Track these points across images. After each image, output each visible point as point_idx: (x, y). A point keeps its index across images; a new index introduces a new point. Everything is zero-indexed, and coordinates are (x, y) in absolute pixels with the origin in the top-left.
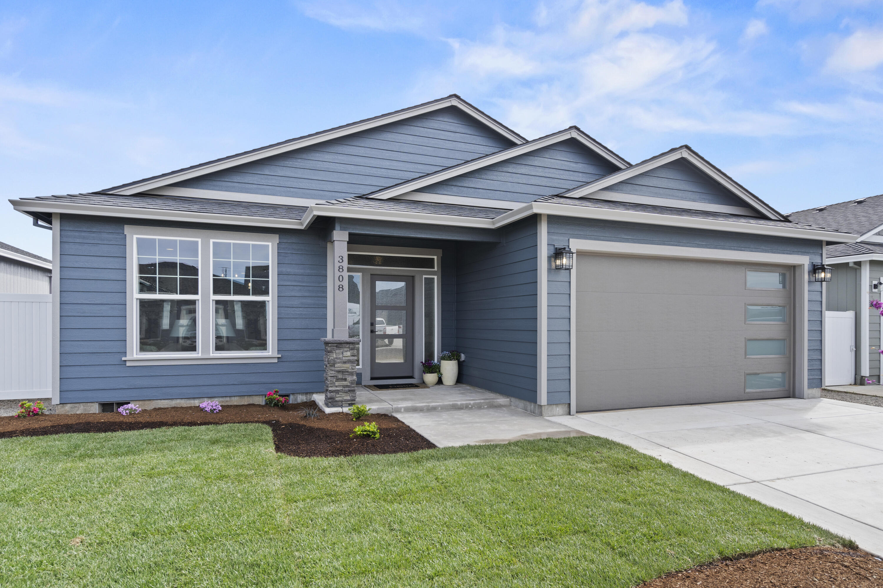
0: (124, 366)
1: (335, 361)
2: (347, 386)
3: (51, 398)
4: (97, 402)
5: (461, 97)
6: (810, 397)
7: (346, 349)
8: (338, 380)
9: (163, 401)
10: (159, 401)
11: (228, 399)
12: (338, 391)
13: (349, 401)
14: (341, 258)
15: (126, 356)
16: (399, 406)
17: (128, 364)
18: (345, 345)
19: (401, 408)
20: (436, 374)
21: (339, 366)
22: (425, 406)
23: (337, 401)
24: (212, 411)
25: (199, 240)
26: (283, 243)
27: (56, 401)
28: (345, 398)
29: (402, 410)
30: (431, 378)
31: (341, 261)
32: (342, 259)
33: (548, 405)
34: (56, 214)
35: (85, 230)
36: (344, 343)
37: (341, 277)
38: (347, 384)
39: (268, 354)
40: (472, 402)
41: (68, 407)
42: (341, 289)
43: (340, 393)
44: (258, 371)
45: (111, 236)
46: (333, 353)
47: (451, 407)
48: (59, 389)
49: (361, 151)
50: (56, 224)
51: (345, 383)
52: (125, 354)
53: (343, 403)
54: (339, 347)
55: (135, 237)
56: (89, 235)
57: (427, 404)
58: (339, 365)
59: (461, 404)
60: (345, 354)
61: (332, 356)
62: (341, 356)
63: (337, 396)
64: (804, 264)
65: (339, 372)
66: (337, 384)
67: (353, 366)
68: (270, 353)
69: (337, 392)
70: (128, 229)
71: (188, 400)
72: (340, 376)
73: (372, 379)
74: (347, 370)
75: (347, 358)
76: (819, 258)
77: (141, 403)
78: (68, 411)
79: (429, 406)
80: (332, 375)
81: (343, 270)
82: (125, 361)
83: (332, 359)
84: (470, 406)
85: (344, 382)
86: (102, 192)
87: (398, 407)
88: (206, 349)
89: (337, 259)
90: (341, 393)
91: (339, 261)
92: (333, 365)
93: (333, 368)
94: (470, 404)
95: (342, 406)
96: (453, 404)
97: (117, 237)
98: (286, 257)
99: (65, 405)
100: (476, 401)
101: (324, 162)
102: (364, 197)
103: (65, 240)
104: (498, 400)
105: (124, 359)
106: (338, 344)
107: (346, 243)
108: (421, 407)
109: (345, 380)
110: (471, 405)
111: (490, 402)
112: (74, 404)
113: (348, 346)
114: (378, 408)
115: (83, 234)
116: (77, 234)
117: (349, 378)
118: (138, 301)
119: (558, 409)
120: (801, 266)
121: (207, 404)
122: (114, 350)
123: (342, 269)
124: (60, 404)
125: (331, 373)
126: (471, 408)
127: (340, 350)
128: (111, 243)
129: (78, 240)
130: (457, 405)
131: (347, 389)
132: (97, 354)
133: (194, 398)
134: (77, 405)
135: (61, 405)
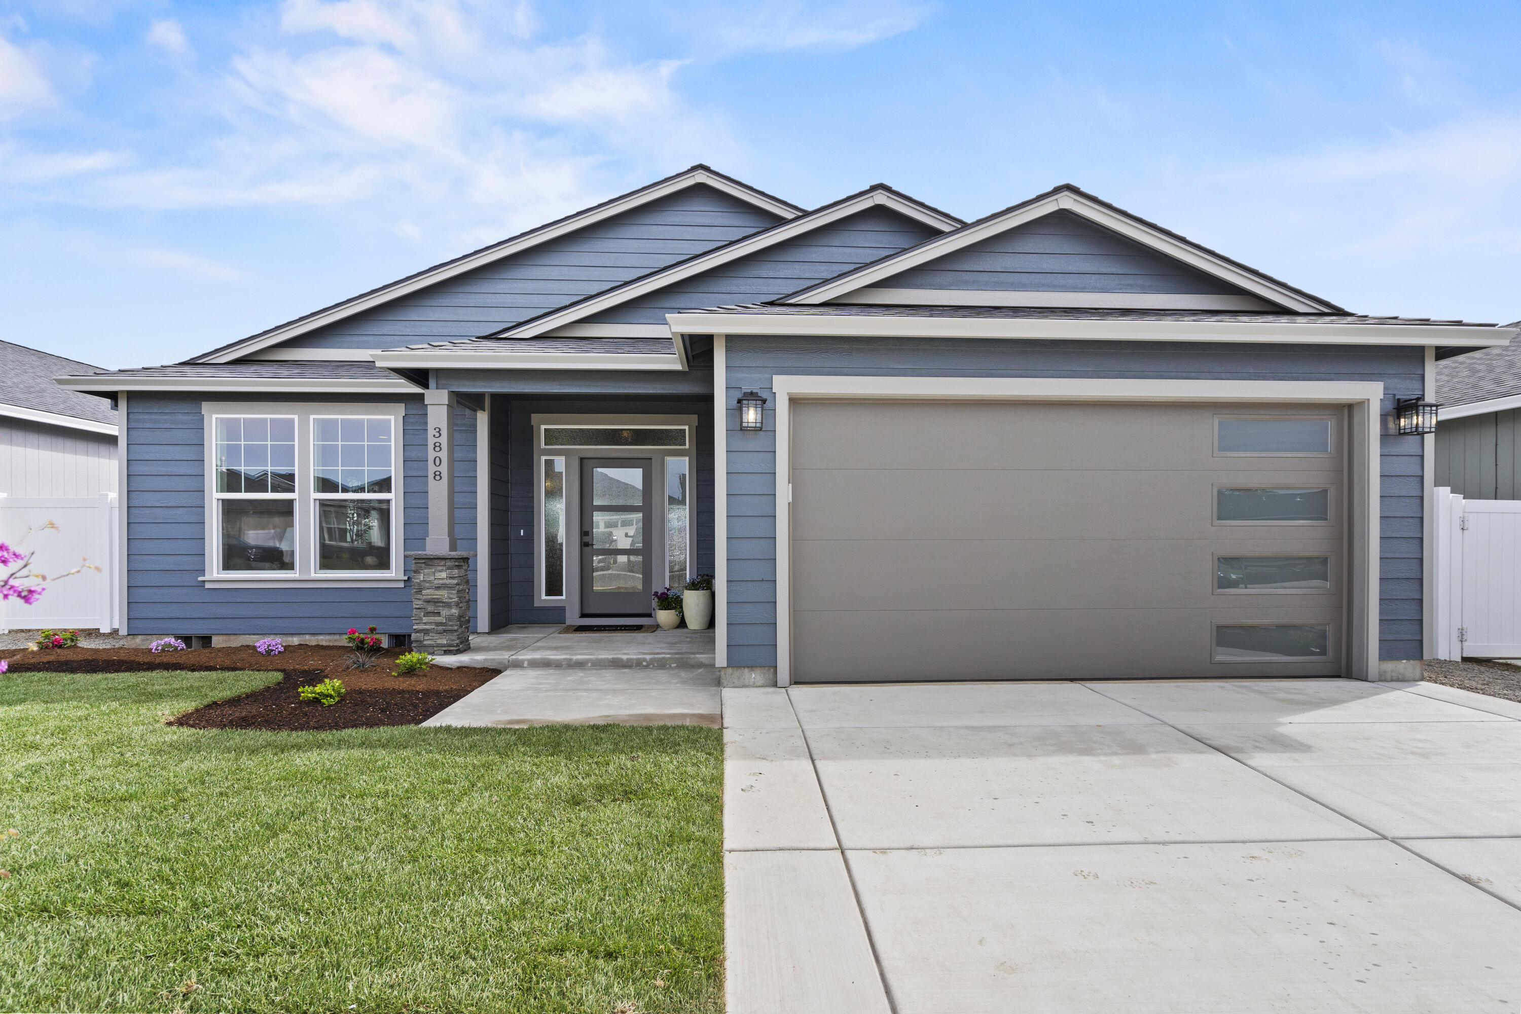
0: (202, 588)
1: (421, 586)
2: (441, 624)
3: (118, 629)
4: (172, 634)
5: (712, 168)
6: (1389, 677)
7: (440, 568)
8: (427, 614)
9: (253, 636)
10: (248, 636)
11: (337, 637)
12: (428, 630)
13: (444, 646)
14: (437, 430)
15: (204, 576)
16: (520, 657)
17: (207, 586)
18: (438, 561)
19: (523, 661)
20: (673, 611)
21: (428, 593)
22: (564, 659)
23: (425, 646)
24: (269, 652)
25: (296, 417)
26: (412, 416)
27: (124, 632)
28: (439, 642)
29: (526, 664)
30: (665, 617)
31: (437, 435)
32: (439, 432)
33: (728, 666)
34: (122, 392)
35: (156, 411)
36: (434, 559)
37: (437, 459)
38: (440, 621)
39: (390, 575)
40: (648, 657)
41: (139, 639)
42: (437, 478)
43: (431, 634)
44: (377, 599)
45: (186, 418)
46: (419, 573)
47: (611, 664)
48: (126, 615)
49: (553, 273)
50: (123, 404)
51: (438, 619)
52: (202, 572)
53: (435, 649)
54: (428, 565)
55: (214, 416)
56: (161, 417)
57: (568, 657)
58: (428, 591)
59: (627, 659)
60: (438, 575)
61: (417, 579)
62: (432, 578)
63: (426, 638)
64: (1368, 400)
65: (428, 601)
66: (425, 619)
67: (451, 594)
68: (394, 575)
69: (426, 632)
70: (206, 407)
71: (284, 636)
72: (430, 608)
73: (583, 615)
74: (440, 600)
75: (441, 582)
76: (1417, 385)
77: (225, 637)
78: (139, 645)
79: (570, 660)
80: (418, 606)
81: (441, 449)
82: (204, 581)
83: (417, 583)
84: (644, 663)
85: (436, 618)
86: (192, 362)
87: (518, 659)
88: (305, 568)
89: (431, 432)
90: (433, 635)
91: (434, 436)
92: (419, 591)
93: (419, 596)
94: (644, 660)
95: (434, 653)
96: (613, 659)
97: (193, 418)
98: (417, 434)
99: (135, 637)
100: (656, 656)
101: (497, 295)
102: (493, 337)
103: (132, 425)
104: (697, 656)
105: (200, 579)
106: (426, 560)
107: (446, 406)
108: (558, 660)
109: (439, 614)
110: (647, 662)
111: (682, 658)
112: (146, 636)
113: (443, 563)
114: (484, 660)
115: (154, 417)
116: (147, 417)
117: (445, 612)
118: (220, 502)
119: (754, 676)
120: (1362, 404)
121: (262, 643)
122: (191, 567)
123: (439, 446)
124: (129, 635)
125: (417, 604)
126: (647, 666)
127: (430, 569)
128: (186, 426)
129: (148, 426)
130: (620, 660)
131: (441, 628)
132: (170, 572)
133: (292, 634)
134: (150, 637)
135: (131, 637)
